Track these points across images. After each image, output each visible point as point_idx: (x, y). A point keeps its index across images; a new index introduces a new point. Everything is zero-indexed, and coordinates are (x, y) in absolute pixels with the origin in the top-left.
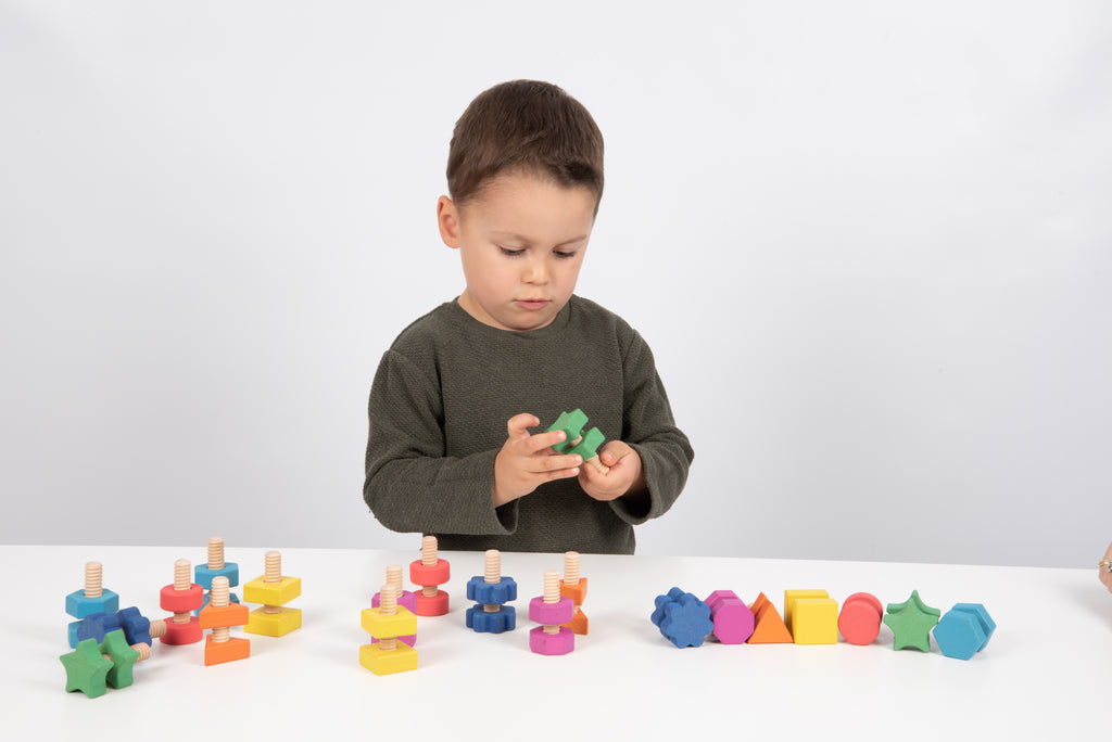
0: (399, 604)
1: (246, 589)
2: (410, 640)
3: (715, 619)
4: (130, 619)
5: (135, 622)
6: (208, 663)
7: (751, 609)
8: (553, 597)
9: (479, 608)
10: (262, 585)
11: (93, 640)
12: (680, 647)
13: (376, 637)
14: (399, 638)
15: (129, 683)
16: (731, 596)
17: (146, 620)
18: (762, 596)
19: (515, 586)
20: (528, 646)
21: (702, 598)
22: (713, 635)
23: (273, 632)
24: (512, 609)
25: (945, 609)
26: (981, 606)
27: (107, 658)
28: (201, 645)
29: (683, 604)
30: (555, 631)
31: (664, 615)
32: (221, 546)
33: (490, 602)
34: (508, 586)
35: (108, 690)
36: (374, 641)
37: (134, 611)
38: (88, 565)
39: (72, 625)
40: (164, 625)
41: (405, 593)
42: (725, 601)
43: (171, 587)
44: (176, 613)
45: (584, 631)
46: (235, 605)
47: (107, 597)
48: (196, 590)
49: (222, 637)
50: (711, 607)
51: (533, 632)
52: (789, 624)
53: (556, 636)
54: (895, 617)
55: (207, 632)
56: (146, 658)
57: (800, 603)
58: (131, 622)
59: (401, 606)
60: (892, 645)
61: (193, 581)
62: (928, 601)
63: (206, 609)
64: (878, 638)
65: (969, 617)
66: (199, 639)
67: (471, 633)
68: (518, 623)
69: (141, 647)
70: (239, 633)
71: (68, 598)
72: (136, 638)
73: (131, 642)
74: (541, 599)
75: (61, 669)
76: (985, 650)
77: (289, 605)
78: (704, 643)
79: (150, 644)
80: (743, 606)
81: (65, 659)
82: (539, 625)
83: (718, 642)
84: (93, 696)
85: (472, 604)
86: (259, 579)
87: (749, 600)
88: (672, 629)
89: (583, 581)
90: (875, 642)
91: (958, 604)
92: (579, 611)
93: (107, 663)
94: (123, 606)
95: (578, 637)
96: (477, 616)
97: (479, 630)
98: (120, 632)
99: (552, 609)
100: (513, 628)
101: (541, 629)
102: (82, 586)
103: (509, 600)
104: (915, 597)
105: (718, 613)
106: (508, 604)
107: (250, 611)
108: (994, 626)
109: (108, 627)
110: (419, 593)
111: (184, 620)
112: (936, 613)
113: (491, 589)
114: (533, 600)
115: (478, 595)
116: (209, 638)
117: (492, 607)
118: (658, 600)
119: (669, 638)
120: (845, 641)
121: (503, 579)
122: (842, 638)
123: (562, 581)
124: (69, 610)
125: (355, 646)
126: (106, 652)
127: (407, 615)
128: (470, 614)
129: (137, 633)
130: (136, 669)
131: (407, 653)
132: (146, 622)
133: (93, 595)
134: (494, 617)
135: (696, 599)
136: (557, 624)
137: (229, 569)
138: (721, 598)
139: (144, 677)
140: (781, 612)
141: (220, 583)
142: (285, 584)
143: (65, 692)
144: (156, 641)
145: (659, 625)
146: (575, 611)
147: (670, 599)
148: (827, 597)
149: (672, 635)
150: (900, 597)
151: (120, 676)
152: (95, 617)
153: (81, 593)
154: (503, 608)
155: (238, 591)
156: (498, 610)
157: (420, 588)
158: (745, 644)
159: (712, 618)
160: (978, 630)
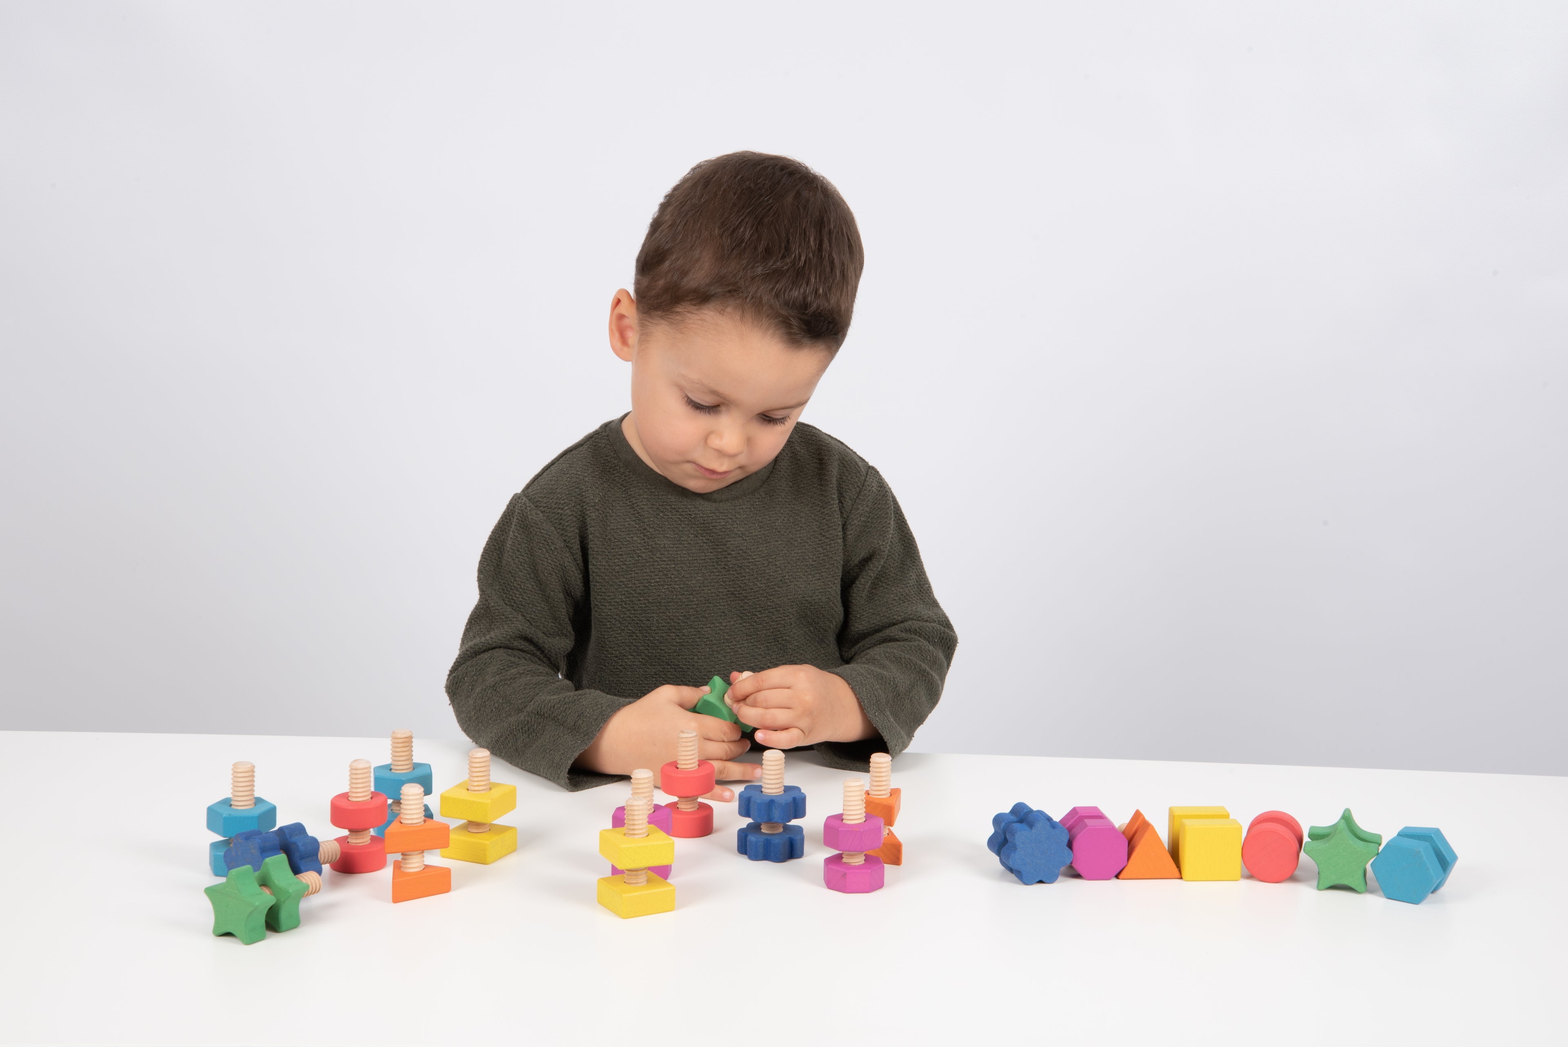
0: (649, 823)
1: (443, 799)
2: (663, 872)
3: (1076, 845)
4: (294, 839)
5: (300, 844)
6: (397, 899)
7: (1124, 833)
8: (856, 815)
9: (754, 828)
10: (464, 795)
11: (248, 867)
12: (1026, 884)
13: (620, 867)
14: (650, 869)
15: (295, 925)
16: (1096, 815)
17: (314, 841)
18: (1138, 815)
19: (804, 799)
20: (823, 882)
21: (1057, 817)
22: (1071, 867)
23: (480, 858)
24: (799, 829)
25: (1388, 835)
26: (1437, 832)
27: (266, 892)
28: (386, 874)
29: (1031, 825)
30: (859, 860)
31: (1006, 841)
32: (408, 742)
33: (770, 821)
34: (794, 799)
35: (269, 933)
36: (615, 871)
37: (299, 829)
38: (235, 765)
39: (215, 846)
40: (336, 847)
41: (657, 807)
42: (1087, 821)
43: (345, 796)
44: (351, 831)
45: (896, 860)
46: (429, 821)
47: (261, 809)
48: (378, 801)
49: (414, 865)
50: (1070, 830)
51: (829, 861)
52: (1175, 853)
53: (860, 867)
54: (1319, 845)
55: (391, 858)
56: (316, 891)
57: (1188, 823)
58: (295, 843)
59: (652, 826)
60: (1315, 883)
61: (372, 789)
62: (1365, 823)
63: (393, 828)
64: (1297, 872)
65: (1422, 847)
66: (381, 865)
67: (744, 861)
68: (807, 848)
69: (309, 877)
70: (435, 859)
71: (210, 810)
72: (302, 864)
73: (296, 870)
74: (839, 817)
75: (206, 904)
76: (1443, 890)
77: (500, 821)
78: (1060, 878)
79: (320, 872)
80: (1112, 828)
81: (210, 892)
82: (836, 852)
83: (1078, 876)
84: (251, 939)
85: (745, 822)
86: (459, 786)
87: (1120, 819)
88: (1016, 859)
89: (895, 792)
90: (1292, 878)
91: (1406, 828)
92: (891, 833)
93: (266, 899)
94: (283, 820)
95: (889, 869)
96: (752, 838)
97: (754, 857)
98: (282, 857)
99: (853, 830)
100: (800, 855)
101: (839, 857)
102: (228, 794)
103: (796, 817)
104: (1347, 818)
105: (1078, 837)
106: (794, 822)
107: (451, 828)
108: (1455, 858)
109: (266, 850)
110: (673, 805)
111: (363, 840)
112: (1375, 840)
113: (771, 803)
114: (829, 818)
115: (753, 809)
116: (397, 866)
117: (773, 827)
118: (998, 820)
119: (1011, 870)
120: (1251, 877)
121: (787, 789)
122: (1247, 872)
123: (868, 793)
124: (211, 826)
125: (592, 878)
126: (264, 883)
127: (661, 838)
128: (743, 835)
129: (302, 858)
130: (304, 905)
131: (659, 890)
132: (315, 842)
133: (243, 805)
134: (776, 841)
135: (1049, 819)
136: (861, 852)
137: (419, 772)
138: (1082, 818)
139: (315, 916)
140: (1164, 835)
141: (411, 792)
142: (496, 793)
143: (213, 936)
144: (326, 868)
145: (998, 853)
146: (885, 832)
147: (1014, 818)
148: (1227, 816)
149: (1015, 867)
150: (1328, 818)
151: (284, 916)
152: (248, 836)
153: (227, 802)
154: (787, 828)
155: (433, 801)
156: (781, 830)
157: (675, 799)
158: (1114, 882)
159: (1070, 845)
160: (1432, 863)
